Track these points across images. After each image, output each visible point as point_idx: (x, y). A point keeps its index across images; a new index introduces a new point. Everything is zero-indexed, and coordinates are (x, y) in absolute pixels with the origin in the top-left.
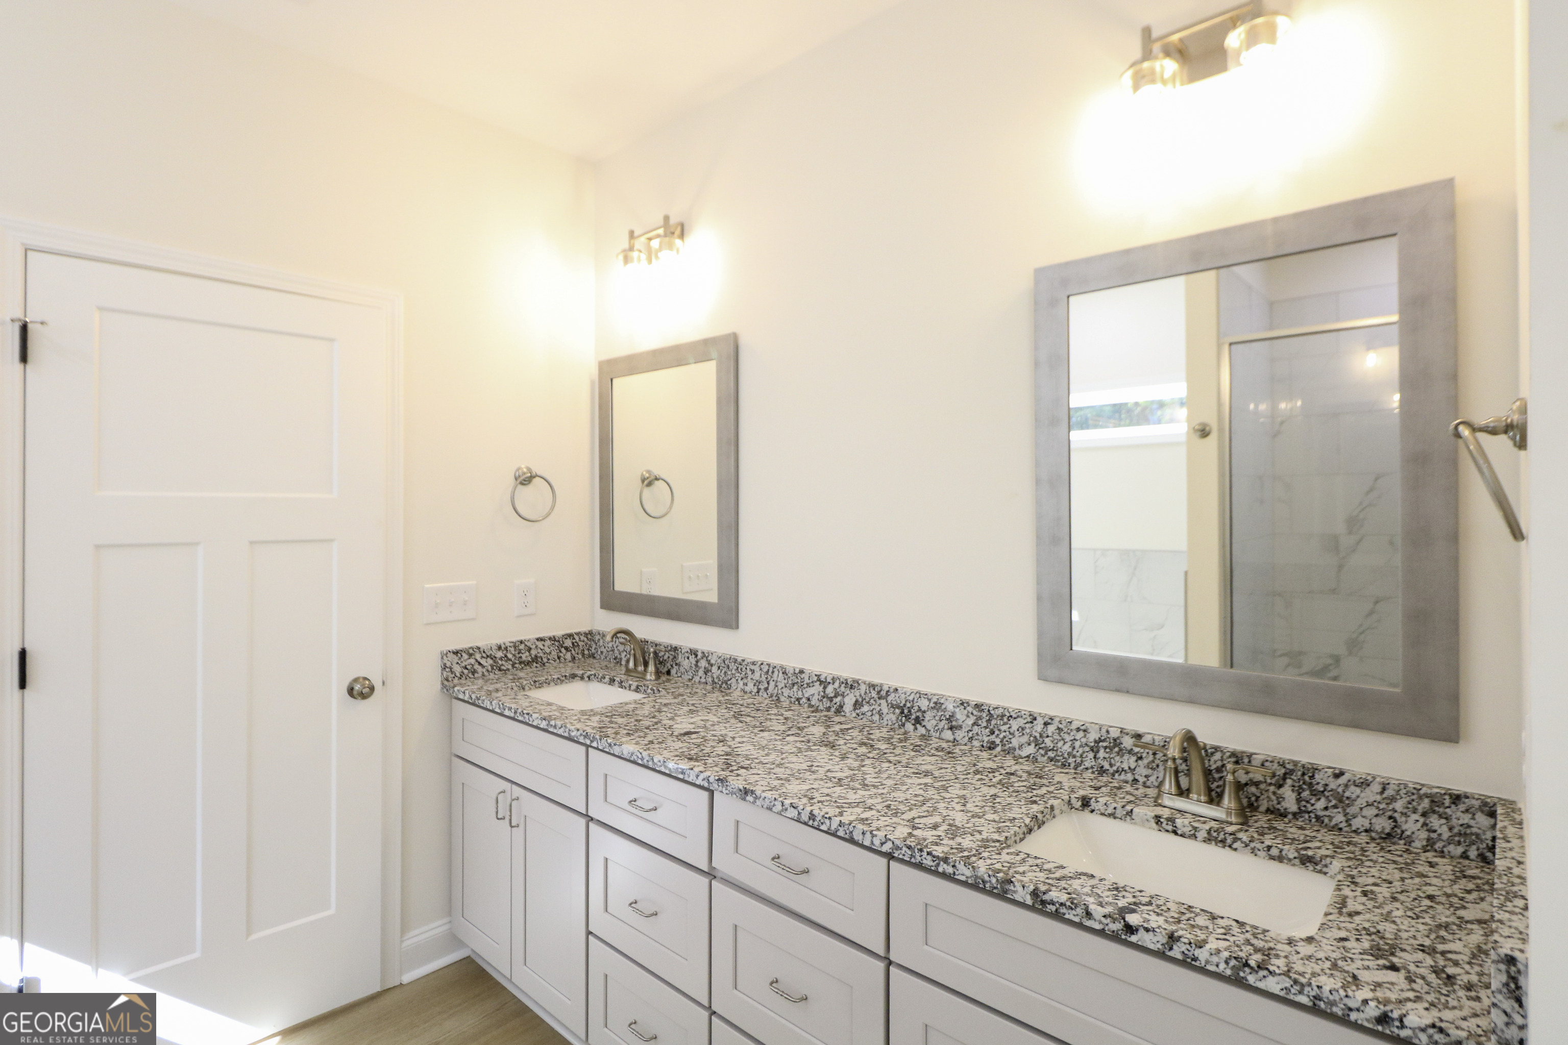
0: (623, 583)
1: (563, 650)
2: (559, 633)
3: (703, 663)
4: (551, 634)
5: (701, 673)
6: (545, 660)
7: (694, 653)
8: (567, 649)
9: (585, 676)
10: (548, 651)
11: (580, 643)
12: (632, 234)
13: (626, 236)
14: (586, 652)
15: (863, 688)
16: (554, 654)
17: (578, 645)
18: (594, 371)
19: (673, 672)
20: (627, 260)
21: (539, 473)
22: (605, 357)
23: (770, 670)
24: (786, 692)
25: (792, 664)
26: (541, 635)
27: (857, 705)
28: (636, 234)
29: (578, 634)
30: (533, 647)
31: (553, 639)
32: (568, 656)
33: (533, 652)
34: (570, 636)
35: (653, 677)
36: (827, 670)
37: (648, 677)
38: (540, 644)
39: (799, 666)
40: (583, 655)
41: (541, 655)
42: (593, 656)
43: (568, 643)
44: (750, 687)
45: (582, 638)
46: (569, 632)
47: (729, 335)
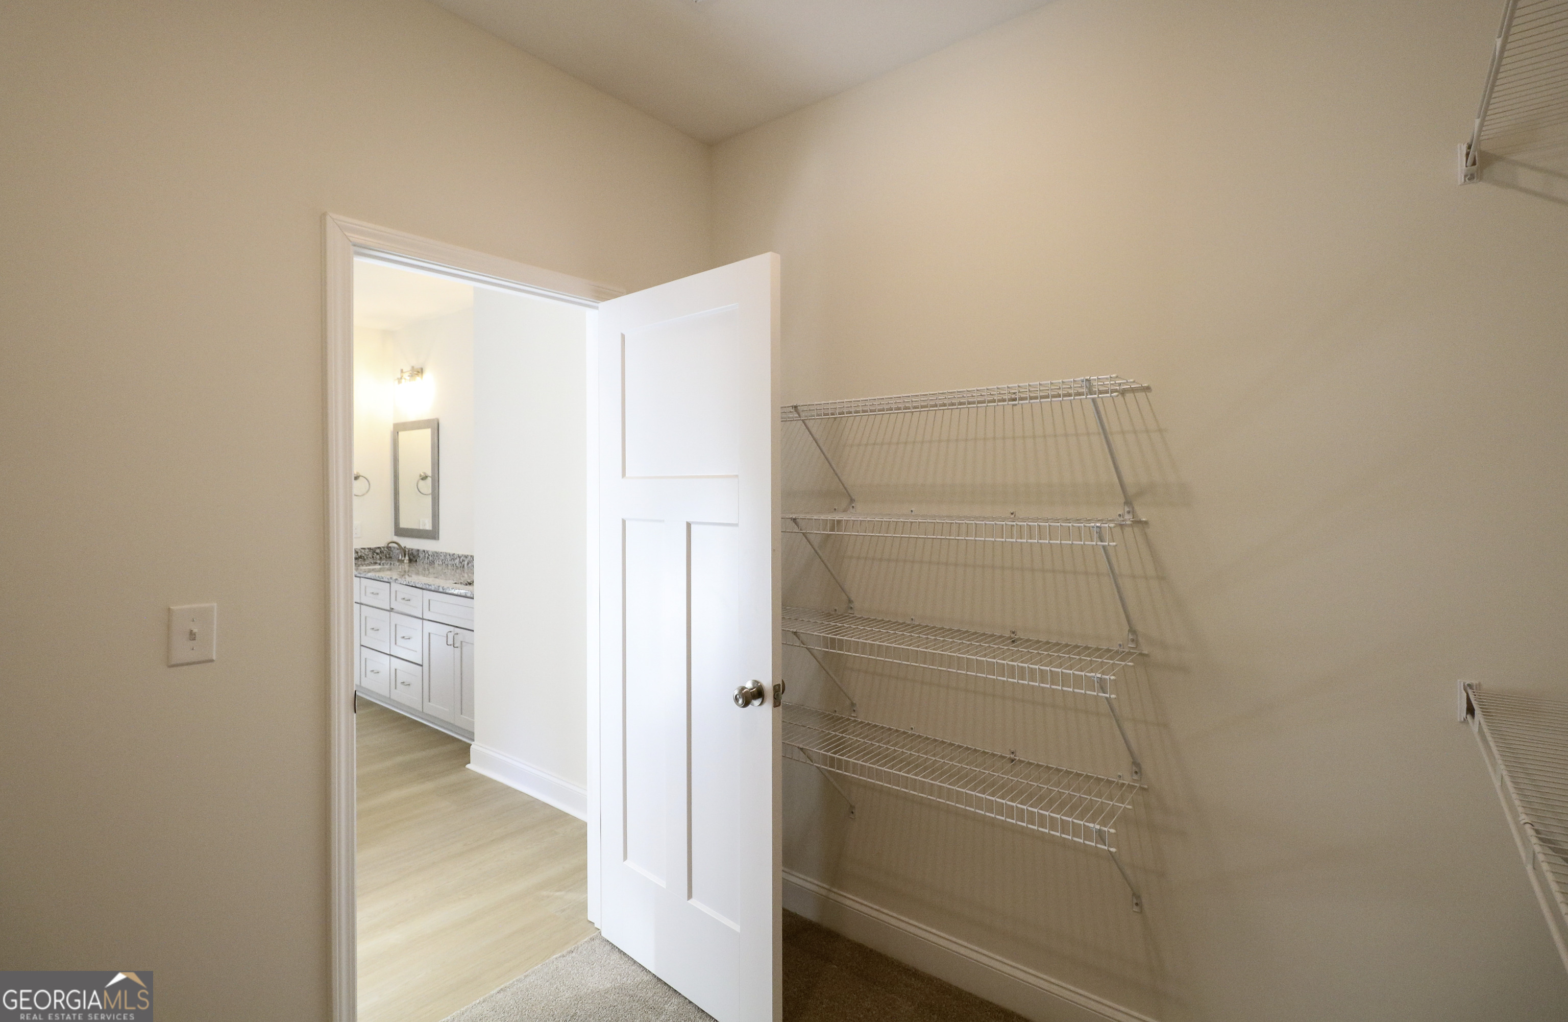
0: (403, 524)
1: (375, 554)
2: (373, 546)
3: (427, 555)
4: (369, 547)
5: (426, 559)
6: (366, 558)
7: (424, 551)
8: (377, 554)
9: (381, 563)
10: (367, 553)
11: (385, 552)
12: (402, 371)
13: (400, 372)
14: (388, 556)
15: (469, 557)
16: (370, 556)
17: (383, 552)
18: (391, 427)
19: (418, 560)
20: (399, 382)
21: (361, 474)
22: (397, 421)
23: (446, 554)
24: (450, 562)
25: (452, 552)
26: (364, 547)
27: (468, 564)
28: (404, 371)
29: (383, 547)
30: (359, 551)
31: (370, 549)
32: (378, 557)
33: (359, 554)
34: (379, 548)
35: (408, 562)
36: (461, 553)
37: (405, 561)
38: (363, 551)
39: (453, 552)
40: (386, 557)
41: (363, 555)
42: (390, 558)
43: (378, 551)
44: (441, 563)
45: (386, 549)
46: (378, 546)
47: (436, 418)
